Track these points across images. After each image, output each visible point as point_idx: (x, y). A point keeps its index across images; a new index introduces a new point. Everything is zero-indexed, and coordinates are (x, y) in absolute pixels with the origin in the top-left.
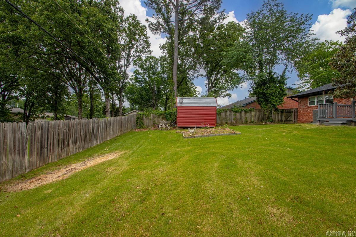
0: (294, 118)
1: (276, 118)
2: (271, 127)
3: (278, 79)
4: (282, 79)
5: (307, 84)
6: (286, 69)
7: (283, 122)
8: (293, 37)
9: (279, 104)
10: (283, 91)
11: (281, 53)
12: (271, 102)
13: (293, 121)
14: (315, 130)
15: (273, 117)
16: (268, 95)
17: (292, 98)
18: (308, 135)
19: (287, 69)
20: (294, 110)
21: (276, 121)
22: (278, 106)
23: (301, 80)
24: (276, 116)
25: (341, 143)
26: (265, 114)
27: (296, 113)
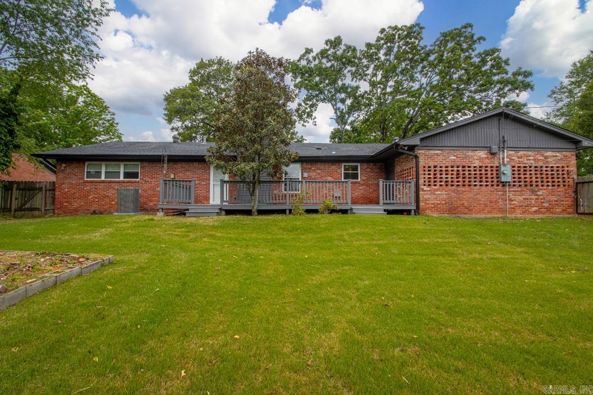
0: (43, 204)
7: (12, 214)
13: (43, 210)
17: (45, 157)
20: (46, 186)
27: (49, 192)
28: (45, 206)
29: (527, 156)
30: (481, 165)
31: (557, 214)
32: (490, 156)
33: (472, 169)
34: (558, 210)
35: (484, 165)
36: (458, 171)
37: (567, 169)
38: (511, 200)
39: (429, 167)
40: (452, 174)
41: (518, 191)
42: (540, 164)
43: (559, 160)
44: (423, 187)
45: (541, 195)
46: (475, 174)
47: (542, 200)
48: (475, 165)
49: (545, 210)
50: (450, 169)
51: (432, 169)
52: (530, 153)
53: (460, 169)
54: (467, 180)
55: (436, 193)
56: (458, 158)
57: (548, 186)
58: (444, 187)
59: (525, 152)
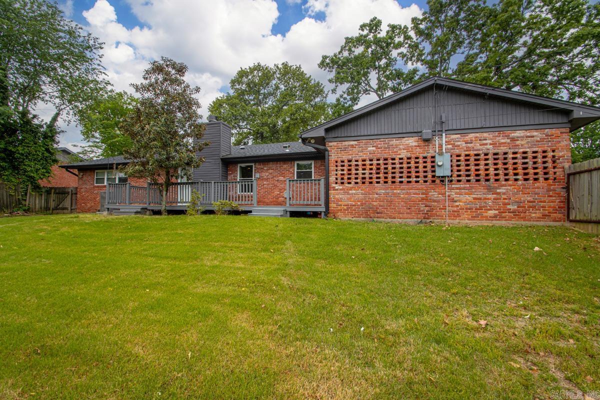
0: (70, 205)
1: (35, 203)
2: (19, 221)
3: (42, 130)
4: (51, 131)
5: (96, 149)
6: (57, 115)
7: (51, 212)
8: (73, 63)
9: (42, 177)
10: (52, 154)
11: (50, 82)
12: (25, 172)
13: (69, 209)
14: (97, 224)
15: (30, 202)
16: (19, 155)
17: (67, 168)
18: (85, 232)
19: (61, 116)
20: (72, 191)
21: (37, 210)
22: (40, 181)
23: (86, 141)
24: (35, 200)
25: (129, 239)
26: (10, 195)
27: (74, 196)
28: (71, 206)
29: (480, 140)
30: (409, 155)
31: (533, 221)
32: (422, 144)
33: (397, 161)
34: (533, 215)
35: (413, 156)
36: (378, 164)
37: (552, 154)
38: (453, 201)
39: (343, 162)
40: (371, 169)
41: (464, 188)
42: (503, 149)
43: (537, 141)
44: (334, 185)
45: (504, 194)
46: (401, 168)
47: (506, 201)
48: (401, 157)
49: (512, 215)
50: (368, 162)
51: (346, 164)
52: (485, 135)
53: (381, 162)
54: (390, 176)
55: (350, 192)
56: (379, 148)
57: (516, 180)
58: (360, 184)
59: (478, 135)
